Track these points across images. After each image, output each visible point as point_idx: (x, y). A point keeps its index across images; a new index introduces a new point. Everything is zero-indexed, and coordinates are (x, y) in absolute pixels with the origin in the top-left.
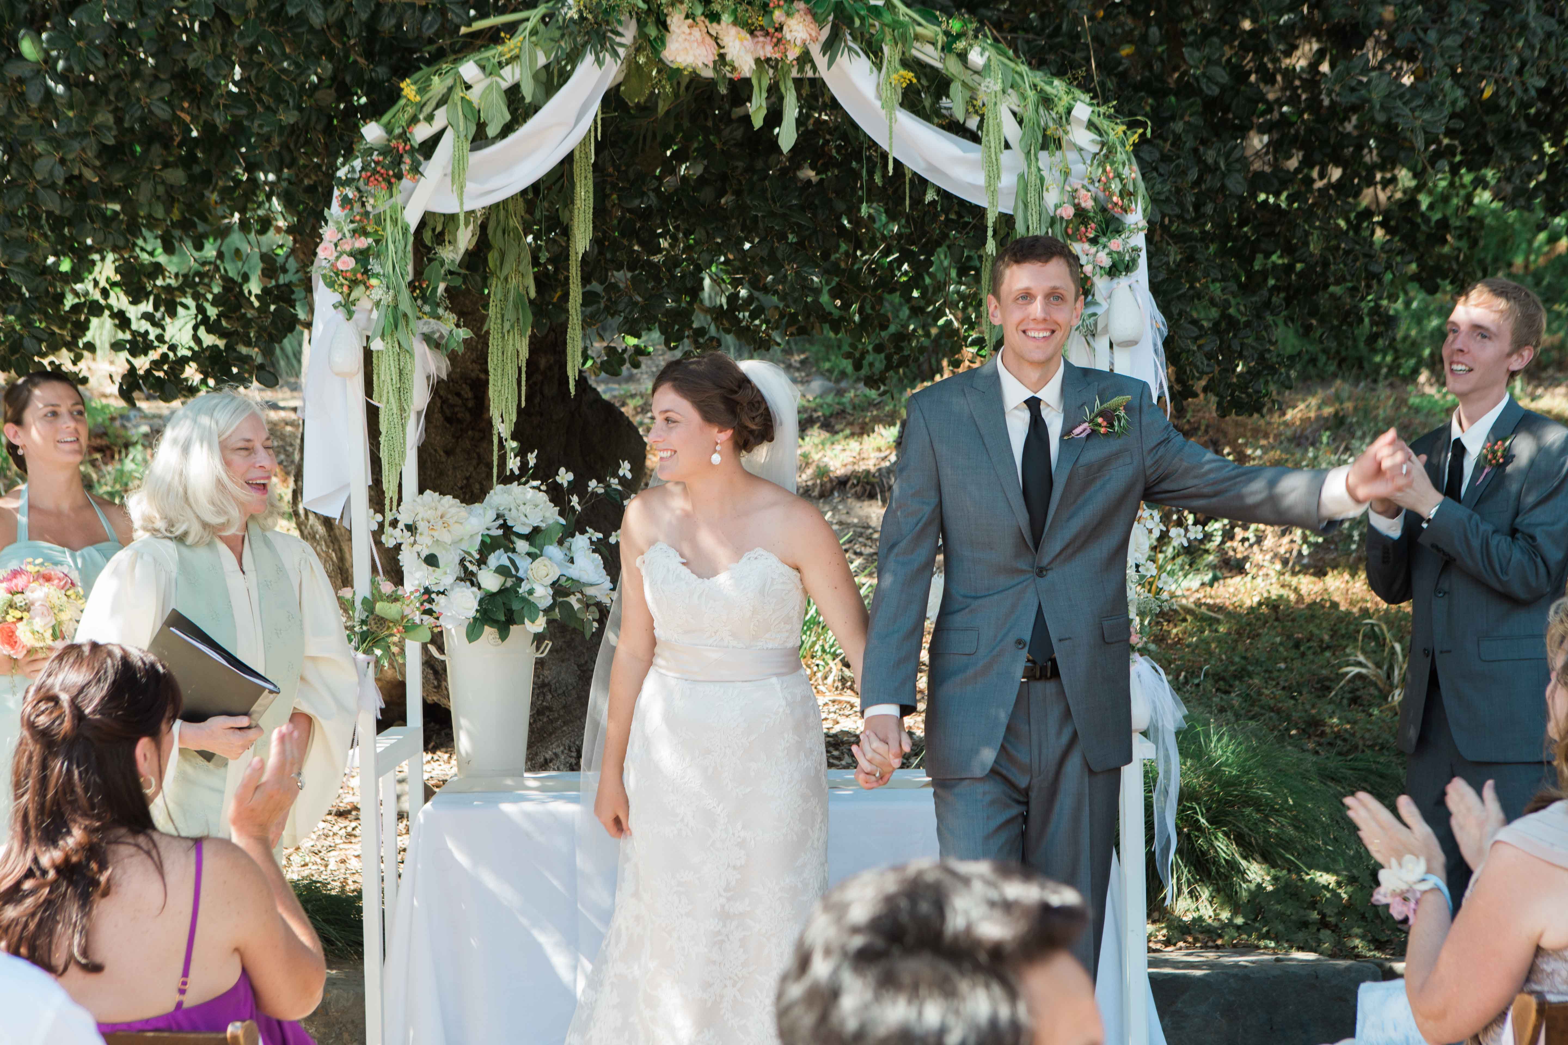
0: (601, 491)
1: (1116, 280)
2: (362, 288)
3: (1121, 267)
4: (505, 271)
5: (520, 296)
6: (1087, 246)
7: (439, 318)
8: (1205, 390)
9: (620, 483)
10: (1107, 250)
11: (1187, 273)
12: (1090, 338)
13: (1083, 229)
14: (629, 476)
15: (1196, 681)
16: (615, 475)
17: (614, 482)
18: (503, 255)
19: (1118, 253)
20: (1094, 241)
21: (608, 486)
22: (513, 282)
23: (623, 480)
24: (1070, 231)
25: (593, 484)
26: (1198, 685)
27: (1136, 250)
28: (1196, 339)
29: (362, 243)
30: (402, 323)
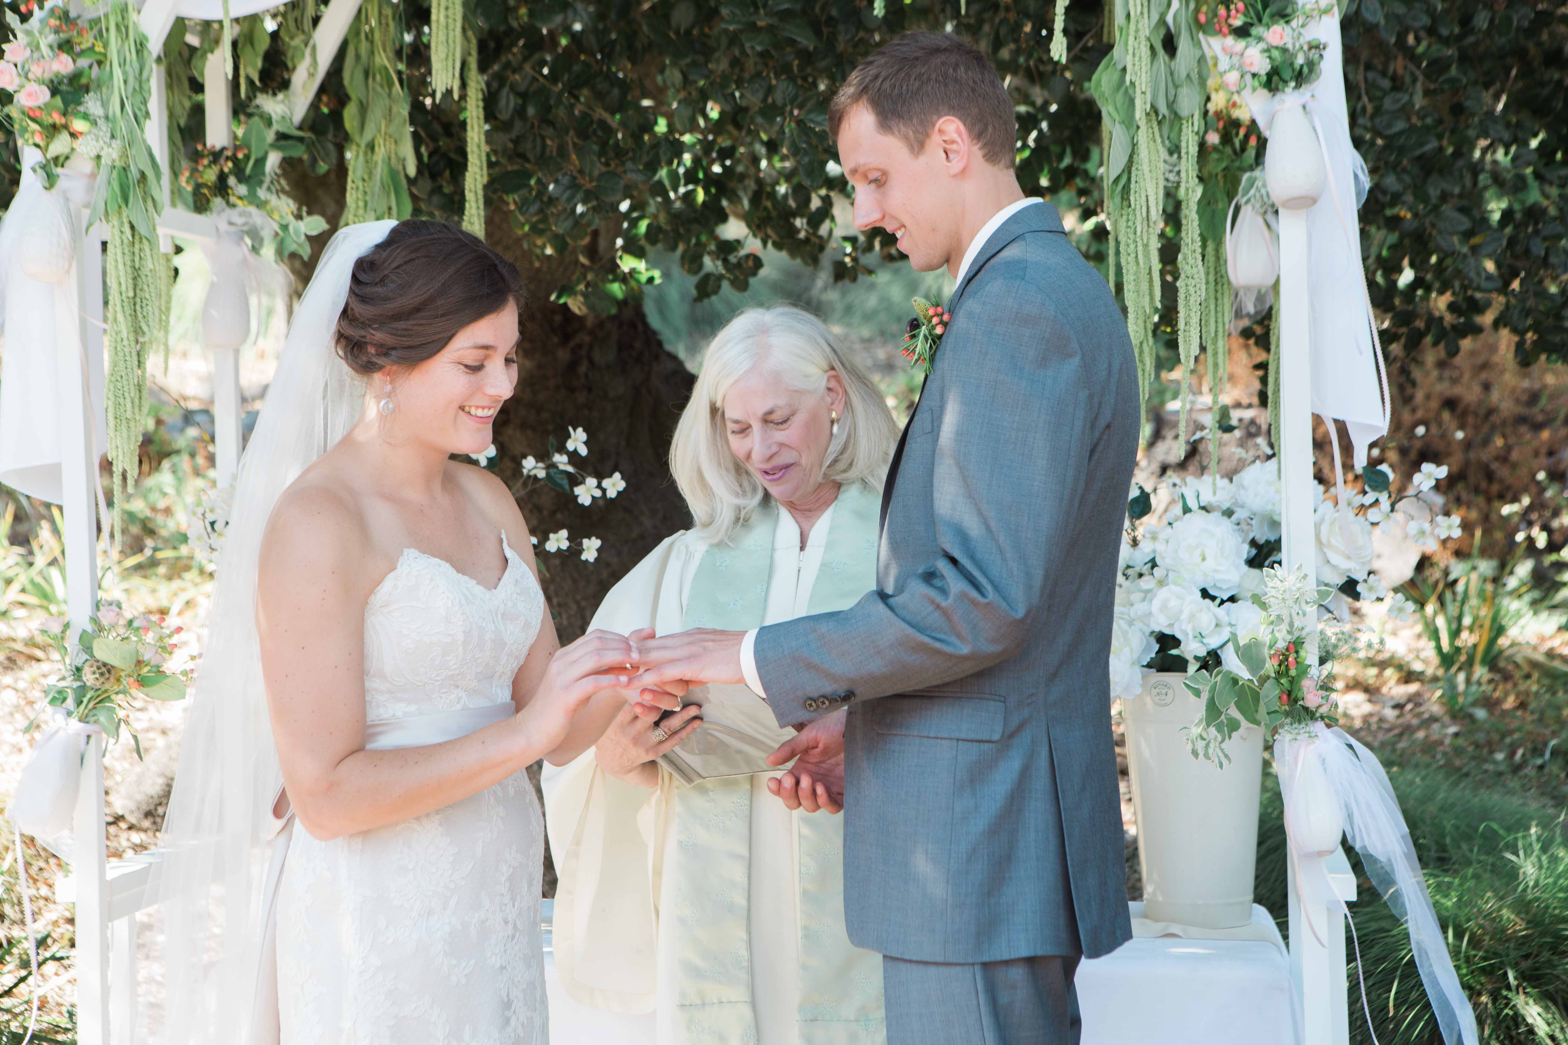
0: (541, 474)
1: (1279, 96)
2: (65, 136)
3: (1287, 74)
4: (368, 136)
5: (393, 174)
6: (1230, 40)
7: (261, 205)
8: (1497, 324)
9: (570, 462)
10: (1262, 45)
11: (1453, 131)
12: (1270, 217)
13: (1222, 11)
14: (583, 451)
15: (1539, 762)
16: (562, 449)
17: (560, 459)
18: (363, 109)
19: (1284, 50)
20: (1242, 32)
21: (551, 466)
22: (381, 152)
23: (574, 457)
24: (1202, 18)
25: (529, 464)
26: (1541, 767)
27: (1317, 47)
28: (1467, 235)
29: (64, 65)
30: (135, 195)
